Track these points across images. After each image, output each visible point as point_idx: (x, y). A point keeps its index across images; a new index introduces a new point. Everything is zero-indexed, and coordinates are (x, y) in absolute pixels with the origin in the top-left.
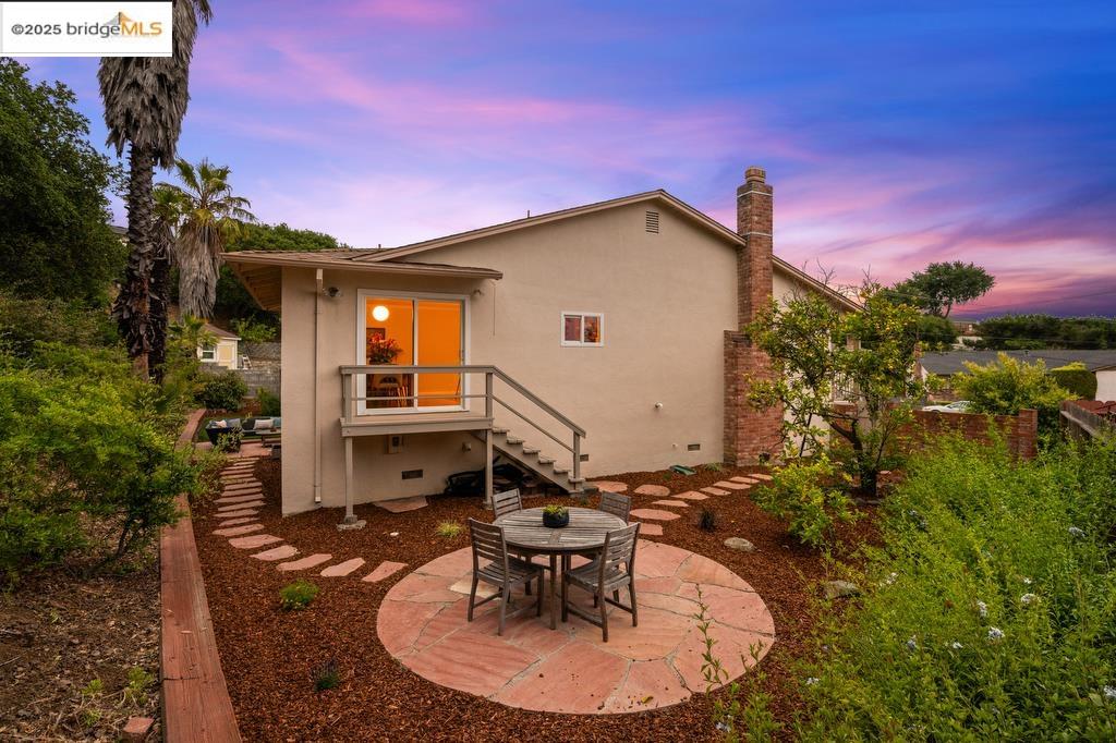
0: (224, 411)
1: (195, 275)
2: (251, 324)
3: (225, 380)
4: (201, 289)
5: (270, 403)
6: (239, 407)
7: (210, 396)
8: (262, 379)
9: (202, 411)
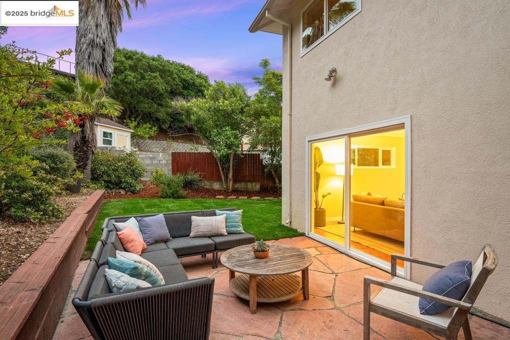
0: (122, 192)
1: (90, 36)
2: (139, 124)
3: (123, 160)
4: (97, 54)
5: (169, 185)
6: (138, 188)
7: (109, 176)
8: (155, 162)
9: (99, 193)
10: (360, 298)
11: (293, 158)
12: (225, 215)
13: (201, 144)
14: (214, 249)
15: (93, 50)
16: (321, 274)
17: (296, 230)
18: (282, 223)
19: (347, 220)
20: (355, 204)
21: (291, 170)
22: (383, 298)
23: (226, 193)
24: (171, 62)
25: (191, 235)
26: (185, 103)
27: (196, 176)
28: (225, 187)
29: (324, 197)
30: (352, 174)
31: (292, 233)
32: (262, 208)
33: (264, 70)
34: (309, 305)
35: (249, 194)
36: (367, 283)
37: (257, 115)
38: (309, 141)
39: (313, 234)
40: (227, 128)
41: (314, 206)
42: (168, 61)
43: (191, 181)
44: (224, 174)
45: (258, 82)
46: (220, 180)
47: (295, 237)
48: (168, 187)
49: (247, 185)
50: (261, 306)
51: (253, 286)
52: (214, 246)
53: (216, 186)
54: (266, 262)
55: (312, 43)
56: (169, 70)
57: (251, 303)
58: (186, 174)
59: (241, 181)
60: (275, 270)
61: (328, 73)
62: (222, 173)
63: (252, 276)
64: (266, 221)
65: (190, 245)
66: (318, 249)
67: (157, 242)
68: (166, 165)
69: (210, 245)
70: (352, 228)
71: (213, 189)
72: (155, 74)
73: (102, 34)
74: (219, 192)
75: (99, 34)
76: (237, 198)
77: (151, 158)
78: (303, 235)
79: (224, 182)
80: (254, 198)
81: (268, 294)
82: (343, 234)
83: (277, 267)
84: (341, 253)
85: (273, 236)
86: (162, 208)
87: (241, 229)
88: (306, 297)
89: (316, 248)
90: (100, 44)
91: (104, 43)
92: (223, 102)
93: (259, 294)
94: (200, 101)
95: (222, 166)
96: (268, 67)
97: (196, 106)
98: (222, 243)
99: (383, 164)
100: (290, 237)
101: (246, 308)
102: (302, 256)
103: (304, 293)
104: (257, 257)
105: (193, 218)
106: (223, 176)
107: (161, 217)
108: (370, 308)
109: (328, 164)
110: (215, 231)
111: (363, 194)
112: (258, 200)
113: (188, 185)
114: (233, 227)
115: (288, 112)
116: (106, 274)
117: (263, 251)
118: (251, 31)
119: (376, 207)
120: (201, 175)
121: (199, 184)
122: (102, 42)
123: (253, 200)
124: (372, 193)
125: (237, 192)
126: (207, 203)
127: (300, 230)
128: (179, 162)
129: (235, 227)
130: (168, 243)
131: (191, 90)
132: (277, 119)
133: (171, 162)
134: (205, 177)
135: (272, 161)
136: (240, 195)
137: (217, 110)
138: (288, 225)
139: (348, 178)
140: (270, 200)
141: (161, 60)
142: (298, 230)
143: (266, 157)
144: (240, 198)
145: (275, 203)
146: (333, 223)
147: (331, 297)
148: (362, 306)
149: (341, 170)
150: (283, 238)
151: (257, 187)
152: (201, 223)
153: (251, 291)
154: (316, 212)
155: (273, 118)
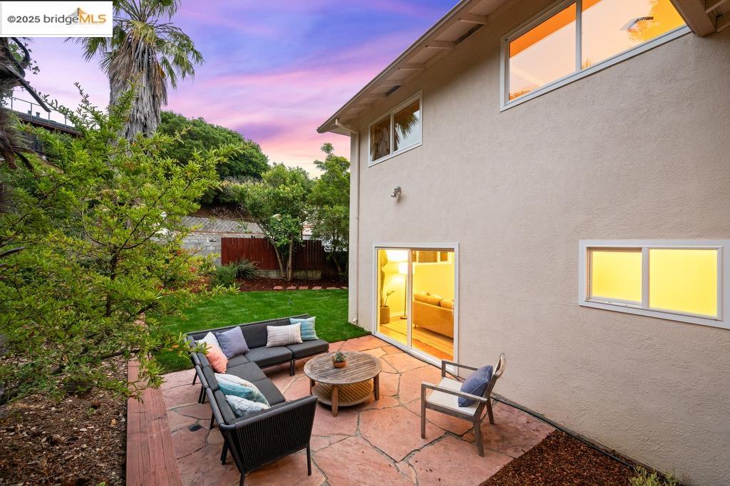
4: (137, 130)
10: (419, 395)
11: (361, 260)
12: (300, 324)
13: (251, 221)
14: (291, 358)
15: (132, 126)
16: (388, 374)
17: (363, 329)
18: (349, 321)
19: (409, 315)
20: (416, 304)
21: (358, 271)
22: (434, 397)
23: (284, 283)
24: (215, 126)
25: (268, 344)
26: (238, 184)
27: (251, 265)
28: (283, 276)
29: (388, 295)
30: (413, 273)
31: (359, 332)
32: (325, 302)
33: (327, 155)
34: (380, 404)
35: (310, 283)
36: (424, 387)
37: (320, 202)
38: (376, 247)
39: (378, 334)
40: (288, 216)
41: (379, 305)
42: (212, 126)
43: (246, 270)
44: (282, 262)
45: (321, 167)
46: (277, 268)
47: (362, 336)
48: (220, 279)
49: (307, 274)
50: (342, 410)
51: (335, 393)
52: (291, 356)
53: (273, 275)
54: (345, 371)
55: (380, 157)
56: (214, 138)
57: (333, 408)
58: (239, 261)
59: (300, 269)
60: (353, 379)
61: (393, 191)
62: (280, 261)
63: (334, 386)
64: (332, 318)
65: (270, 356)
66: (384, 348)
67: (236, 355)
68: (214, 251)
69: (288, 355)
70: (414, 325)
71: (269, 278)
72: (197, 142)
73: (143, 108)
74: (277, 282)
75: (140, 109)
76: (297, 289)
77: (195, 244)
78: (369, 334)
79: (282, 271)
80: (315, 288)
81: (348, 399)
82: (405, 331)
83: (354, 376)
84: (404, 352)
85: (342, 336)
86: (216, 305)
87: (315, 336)
88: (377, 398)
89: (382, 347)
90: (141, 120)
91: (145, 118)
92: (284, 189)
93: (340, 399)
94: (259, 186)
95: (280, 254)
96: (332, 152)
97: (252, 189)
98: (299, 352)
99: (441, 260)
100: (358, 337)
101: (328, 412)
102: (373, 363)
103: (375, 395)
104: (336, 367)
105: (269, 328)
106: (281, 264)
107: (238, 330)
108: (426, 405)
109: (393, 263)
110: (291, 340)
111: (423, 294)
112: (320, 291)
113: (242, 275)
114: (307, 335)
115: (356, 215)
116: (228, 400)
117: (341, 362)
118: (319, 132)
119: (433, 308)
120: (255, 264)
121: (254, 273)
122: (143, 118)
123: (315, 291)
124: (430, 294)
125: (296, 282)
126: (266, 297)
127: (366, 329)
128: (231, 249)
129: (310, 334)
130: (247, 355)
131: (240, 161)
132: (341, 208)
133: (220, 248)
134: (259, 266)
135: (335, 249)
136: (300, 285)
137: (276, 196)
138: (355, 324)
139: (410, 276)
140: (333, 291)
141: (203, 126)
142: (365, 329)
143: (327, 244)
144: (301, 288)
145: (339, 294)
146: (396, 319)
147: (396, 396)
148: (420, 401)
149: (403, 269)
150: (351, 338)
151: (319, 275)
152: (277, 333)
153: (333, 398)
154: (381, 310)
155: (337, 207)
